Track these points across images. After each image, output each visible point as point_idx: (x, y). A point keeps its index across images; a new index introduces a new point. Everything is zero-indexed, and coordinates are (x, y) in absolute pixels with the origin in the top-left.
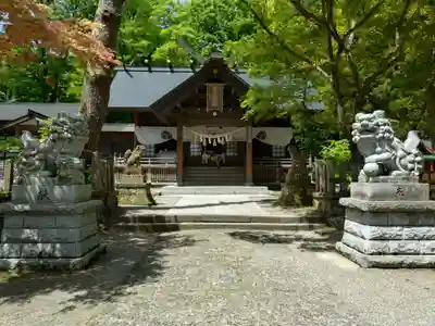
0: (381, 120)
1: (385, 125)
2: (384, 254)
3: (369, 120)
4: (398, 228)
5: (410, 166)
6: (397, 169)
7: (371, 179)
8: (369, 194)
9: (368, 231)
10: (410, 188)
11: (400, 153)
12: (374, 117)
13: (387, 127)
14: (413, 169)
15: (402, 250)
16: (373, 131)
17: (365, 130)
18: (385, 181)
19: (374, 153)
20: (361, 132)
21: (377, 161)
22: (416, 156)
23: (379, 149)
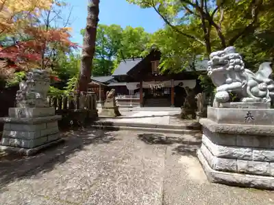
0: (231, 55)
1: (235, 58)
2: (232, 171)
3: (220, 55)
4: (248, 149)
5: (261, 93)
6: (247, 96)
7: (221, 104)
8: (218, 118)
9: (217, 149)
10: (261, 113)
11: (251, 82)
12: (224, 53)
13: (237, 60)
14: (265, 96)
15: (251, 170)
16: (223, 64)
17: (217, 64)
18: (235, 106)
19: (225, 83)
20: (214, 66)
21: (227, 90)
22: (268, 84)
23: (229, 79)
